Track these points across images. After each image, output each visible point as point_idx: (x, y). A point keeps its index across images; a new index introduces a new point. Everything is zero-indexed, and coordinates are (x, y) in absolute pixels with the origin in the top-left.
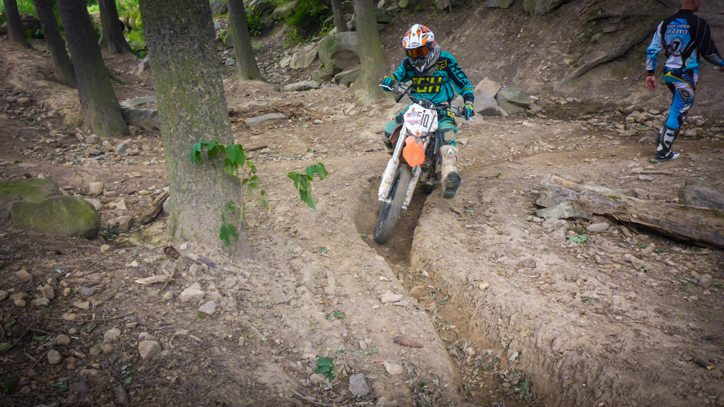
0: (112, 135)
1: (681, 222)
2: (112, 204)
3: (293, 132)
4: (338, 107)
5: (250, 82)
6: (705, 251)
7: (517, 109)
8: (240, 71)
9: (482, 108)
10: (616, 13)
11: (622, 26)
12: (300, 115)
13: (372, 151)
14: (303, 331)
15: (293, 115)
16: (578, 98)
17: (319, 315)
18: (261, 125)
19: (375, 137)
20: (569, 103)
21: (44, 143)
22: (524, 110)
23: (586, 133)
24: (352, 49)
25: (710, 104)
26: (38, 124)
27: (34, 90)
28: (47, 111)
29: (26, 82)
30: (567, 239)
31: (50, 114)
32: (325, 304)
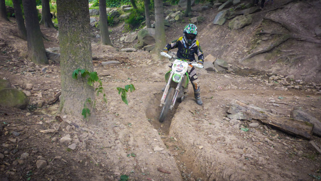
0: (40, 63)
1: (291, 126)
2: (35, 94)
3: (122, 70)
4: (144, 60)
5: (106, 46)
6: (300, 140)
7: (222, 69)
8: (102, 40)
9: (207, 67)
10: (268, 32)
11: (270, 38)
12: (126, 63)
13: (157, 81)
14: (116, 161)
15: (123, 62)
16: (249, 67)
17: (124, 154)
18: (108, 65)
19: (159, 75)
20: (245, 69)
21: (9, 64)
22: (225, 70)
23: (251, 83)
24: (152, 36)
25: (306, 76)
26: (7, 55)
27: (7, 40)
28: (12, 49)
29: (5, 36)
30: (240, 129)
31: (13, 51)
32: (128, 149)
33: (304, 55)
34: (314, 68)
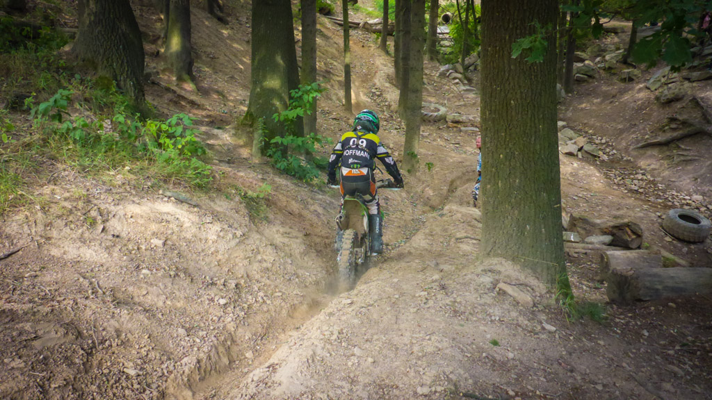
7: (589, 156)
10: (681, 118)
11: (681, 126)
18: (466, 132)
22: (593, 157)
25: (674, 181)
27: (383, 88)
28: (386, 101)
29: (381, 83)
31: (386, 104)
33: (697, 158)
34: (691, 176)
